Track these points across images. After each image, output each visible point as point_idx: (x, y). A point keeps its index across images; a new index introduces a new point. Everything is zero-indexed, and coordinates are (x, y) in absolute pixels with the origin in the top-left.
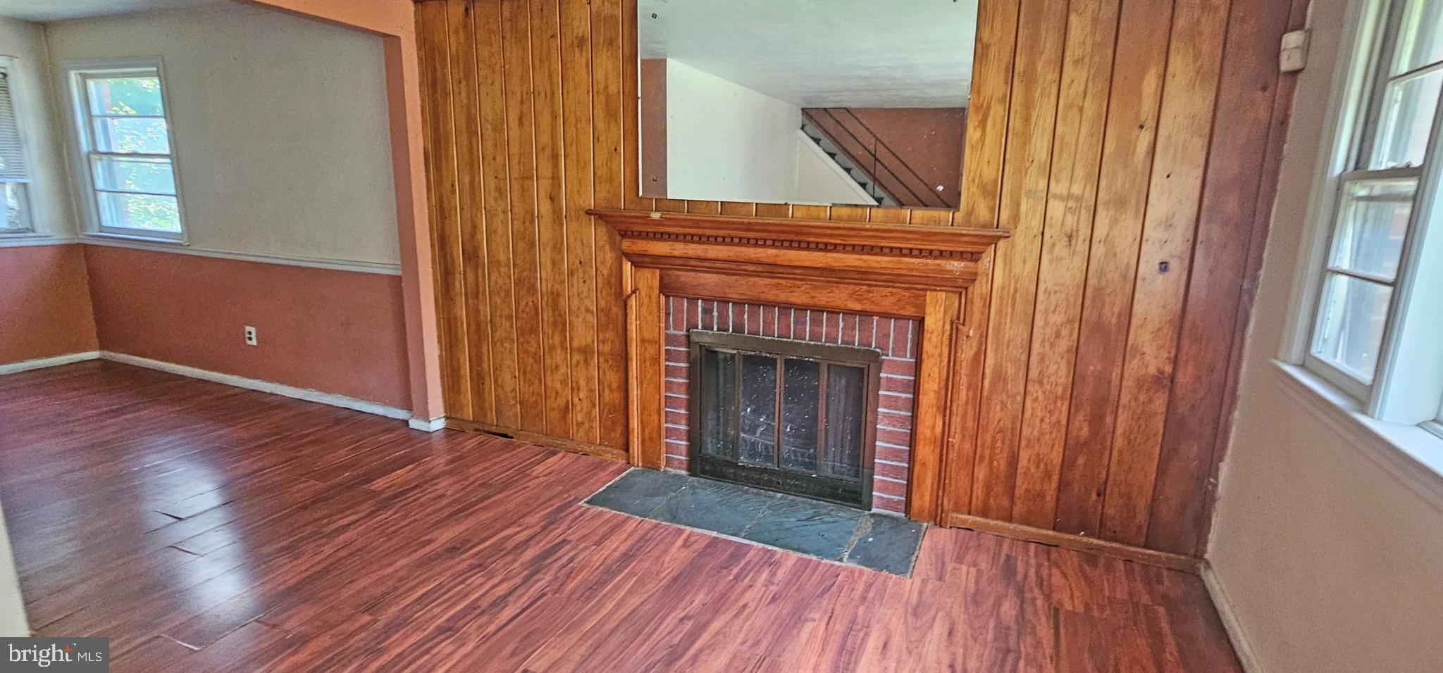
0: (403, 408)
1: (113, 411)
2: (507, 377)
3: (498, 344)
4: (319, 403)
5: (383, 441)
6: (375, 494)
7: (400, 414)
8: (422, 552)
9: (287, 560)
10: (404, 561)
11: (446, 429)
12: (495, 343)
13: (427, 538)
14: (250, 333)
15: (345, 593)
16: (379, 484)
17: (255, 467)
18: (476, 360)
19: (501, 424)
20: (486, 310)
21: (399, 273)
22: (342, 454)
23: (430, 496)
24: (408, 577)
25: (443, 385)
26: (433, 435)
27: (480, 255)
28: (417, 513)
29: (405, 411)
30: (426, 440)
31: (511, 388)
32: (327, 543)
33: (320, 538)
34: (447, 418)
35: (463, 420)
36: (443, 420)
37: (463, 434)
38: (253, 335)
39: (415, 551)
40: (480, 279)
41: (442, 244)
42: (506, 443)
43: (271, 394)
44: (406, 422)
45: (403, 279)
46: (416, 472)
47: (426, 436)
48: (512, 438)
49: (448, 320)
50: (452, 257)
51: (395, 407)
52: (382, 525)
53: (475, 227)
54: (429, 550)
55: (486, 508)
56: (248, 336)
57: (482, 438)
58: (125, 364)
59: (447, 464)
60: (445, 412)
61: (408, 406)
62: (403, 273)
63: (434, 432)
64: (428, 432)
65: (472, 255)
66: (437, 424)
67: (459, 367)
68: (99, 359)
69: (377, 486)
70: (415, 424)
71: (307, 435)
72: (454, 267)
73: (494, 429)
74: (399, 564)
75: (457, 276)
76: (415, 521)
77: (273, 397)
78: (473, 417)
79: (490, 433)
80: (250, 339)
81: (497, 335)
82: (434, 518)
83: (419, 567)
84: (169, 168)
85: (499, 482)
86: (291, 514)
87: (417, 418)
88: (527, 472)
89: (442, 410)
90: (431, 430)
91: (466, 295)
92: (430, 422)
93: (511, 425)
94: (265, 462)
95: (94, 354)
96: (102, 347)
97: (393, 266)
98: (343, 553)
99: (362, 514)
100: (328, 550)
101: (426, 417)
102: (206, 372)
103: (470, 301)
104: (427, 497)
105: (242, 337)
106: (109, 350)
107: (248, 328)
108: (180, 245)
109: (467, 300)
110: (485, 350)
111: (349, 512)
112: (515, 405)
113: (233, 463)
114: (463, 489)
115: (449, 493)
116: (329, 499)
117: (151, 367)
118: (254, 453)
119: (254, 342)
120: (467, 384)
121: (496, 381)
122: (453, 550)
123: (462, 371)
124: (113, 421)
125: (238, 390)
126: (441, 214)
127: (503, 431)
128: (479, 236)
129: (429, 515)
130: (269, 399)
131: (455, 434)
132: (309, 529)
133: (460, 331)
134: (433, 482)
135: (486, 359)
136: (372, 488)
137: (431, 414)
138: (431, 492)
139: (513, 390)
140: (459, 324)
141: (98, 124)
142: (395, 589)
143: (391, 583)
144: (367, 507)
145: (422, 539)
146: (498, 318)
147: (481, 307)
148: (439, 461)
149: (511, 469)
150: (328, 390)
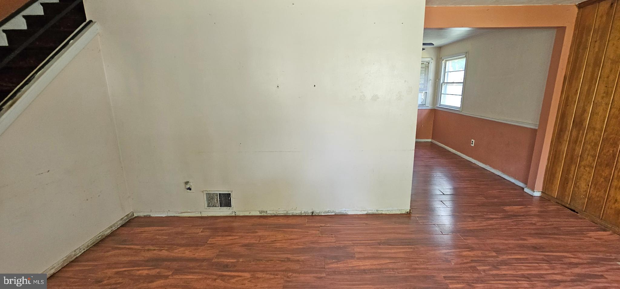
0: (523, 182)
1: (432, 157)
2: (583, 185)
3: (582, 168)
4: (490, 171)
5: (511, 192)
6: (505, 211)
7: (521, 184)
8: (521, 242)
9: (471, 220)
10: (513, 242)
11: (540, 197)
12: (580, 167)
13: (525, 238)
14: (472, 142)
15: (489, 241)
16: (507, 208)
17: (466, 186)
18: (567, 171)
19: (572, 204)
20: (579, 151)
21: (537, 128)
22: (495, 192)
23: (528, 222)
24: (513, 248)
25: (545, 178)
26: (534, 197)
27: (584, 124)
28: (522, 226)
29: (523, 184)
30: (530, 199)
31: (585, 190)
32: (485, 221)
33: (483, 218)
34: (542, 192)
35: (552, 197)
36: (540, 193)
37: (549, 201)
38: (473, 143)
39: (518, 240)
40: (580, 135)
41: (562, 117)
42: (573, 214)
43: (474, 164)
44: (523, 189)
45: (538, 131)
46: (523, 210)
47: (532, 197)
48: (577, 213)
49: (556, 151)
50: (567, 124)
51: (520, 181)
52: (507, 224)
53: (584, 111)
54: (525, 243)
55: (556, 239)
56: (472, 143)
57: (559, 207)
58: (436, 145)
59: (539, 212)
60: (542, 190)
61: (526, 183)
62: (538, 128)
63: (535, 196)
64: (533, 196)
65: (578, 123)
66: (537, 194)
67: (556, 173)
68: (431, 142)
69: (506, 208)
70: (526, 190)
71: (484, 181)
72: (566, 128)
73: (567, 205)
74: (510, 242)
75: (567, 132)
76: (520, 229)
77: (475, 165)
78: (557, 196)
79: (565, 206)
80: (472, 144)
81: (583, 163)
82: (529, 231)
83: (519, 247)
84: (462, 86)
85: (566, 230)
86: (475, 206)
87: (528, 188)
88: (584, 233)
89: (541, 188)
90: (534, 195)
91: (569, 141)
92: (534, 192)
93: (578, 208)
94: (469, 186)
95: (430, 140)
96: (432, 139)
97: (534, 125)
98: (490, 227)
99: (499, 217)
100: (484, 223)
101: (533, 189)
102: (457, 152)
103: (571, 145)
104: (526, 221)
105: (470, 143)
106: (434, 140)
107: (472, 140)
108: (459, 111)
109: (569, 144)
110: (573, 168)
111: (494, 214)
112: (584, 199)
113: (459, 183)
114: (545, 225)
115: (538, 224)
116: (488, 206)
117: (443, 147)
118: (467, 182)
119: (473, 145)
120: (558, 182)
121: (575, 184)
122: (535, 248)
123: (557, 175)
124: (432, 160)
125: (464, 160)
126: (566, 103)
127: (573, 208)
128: (585, 115)
129: (526, 229)
130: (473, 165)
131: (545, 201)
132: (480, 214)
133: (561, 157)
134: (531, 217)
135: (572, 172)
136: (505, 209)
137: (535, 189)
138: (529, 220)
139: (586, 191)
140: (562, 153)
141: (446, 74)
142: (507, 250)
143: (505, 247)
144: (501, 215)
145: (522, 237)
146: (586, 156)
147: (577, 148)
148: (535, 209)
149: (573, 227)
150: (494, 168)
